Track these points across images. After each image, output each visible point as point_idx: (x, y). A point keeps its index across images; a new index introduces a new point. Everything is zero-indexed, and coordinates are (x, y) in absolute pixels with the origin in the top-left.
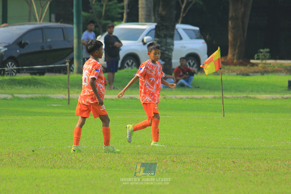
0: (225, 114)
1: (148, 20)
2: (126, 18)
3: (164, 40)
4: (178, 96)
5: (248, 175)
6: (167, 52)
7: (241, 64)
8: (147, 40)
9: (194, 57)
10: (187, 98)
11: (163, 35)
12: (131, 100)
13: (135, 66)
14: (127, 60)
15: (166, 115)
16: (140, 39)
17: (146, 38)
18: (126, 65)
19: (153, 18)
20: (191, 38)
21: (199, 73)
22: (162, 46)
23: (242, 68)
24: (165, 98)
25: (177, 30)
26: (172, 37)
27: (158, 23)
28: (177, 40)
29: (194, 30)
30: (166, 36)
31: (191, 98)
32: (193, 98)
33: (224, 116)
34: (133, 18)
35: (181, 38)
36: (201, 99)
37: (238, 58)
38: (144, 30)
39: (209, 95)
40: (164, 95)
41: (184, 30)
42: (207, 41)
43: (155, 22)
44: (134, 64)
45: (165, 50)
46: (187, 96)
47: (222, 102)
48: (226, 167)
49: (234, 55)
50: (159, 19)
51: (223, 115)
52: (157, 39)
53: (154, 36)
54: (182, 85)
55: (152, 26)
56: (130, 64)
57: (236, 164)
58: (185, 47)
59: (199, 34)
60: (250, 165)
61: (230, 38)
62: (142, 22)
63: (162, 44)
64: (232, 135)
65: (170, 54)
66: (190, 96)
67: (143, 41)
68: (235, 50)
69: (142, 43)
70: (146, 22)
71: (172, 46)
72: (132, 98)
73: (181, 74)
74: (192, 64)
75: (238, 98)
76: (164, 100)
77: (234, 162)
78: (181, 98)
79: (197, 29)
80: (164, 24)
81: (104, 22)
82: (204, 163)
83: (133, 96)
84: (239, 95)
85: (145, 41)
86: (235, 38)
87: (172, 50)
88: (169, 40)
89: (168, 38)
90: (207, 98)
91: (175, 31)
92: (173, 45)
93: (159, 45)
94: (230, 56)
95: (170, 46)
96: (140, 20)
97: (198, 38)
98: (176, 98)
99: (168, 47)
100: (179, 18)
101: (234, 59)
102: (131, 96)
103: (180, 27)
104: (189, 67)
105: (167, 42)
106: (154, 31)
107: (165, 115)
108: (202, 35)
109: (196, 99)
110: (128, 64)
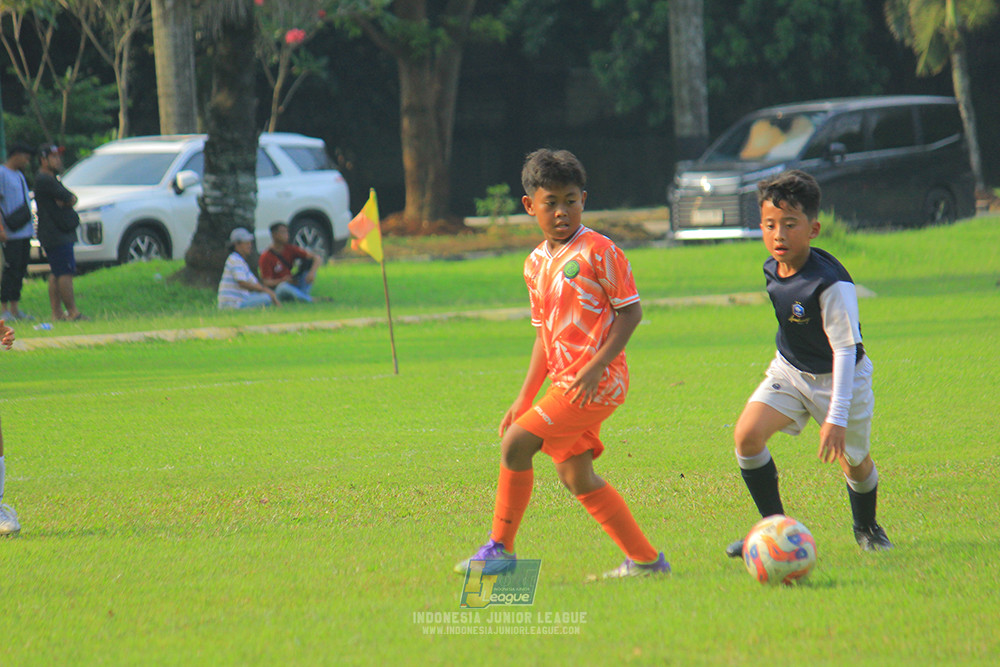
0: (401, 366)
1: (185, 127)
2: (125, 125)
3: (229, 179)
4: (276, 327)
5: (457, 524)
6: (240, 211)
7: (442, 231)
8: (184, 181)
9: (314, 219)
10: (300, 330)
11: (225, 166)
12: (148, 346)
13: (157, 253)
14: (135, 238)
15: (243, 380)
16: (167, 179)
17: (182, 177)
18: (132, 251)
19: (198, 122)
20: (304, 169)
21: (331, 261)
22: (225, 195)
23: (446, 241)
24: (240, 334)
25: (263, 150)
26: (251, 169)
27: (211, 135)
28: (266, 176)
29: (310, 150)
30: (233, 169)
31: (309, 331)
32: (314, 330)
33: (397, 372)
34: (145, 124)
35: (276, 172)
36: (337, 330)
37: (434, 216)
38: (173, 156)
39: (358, 320)
40: (236, 327)
41: (285, 149)
42: (347, 175)
43: (203, 132)
44: (155, 247)
45: (235, 207)
46: (299, 325)
47: (388, 336)
48: (398, 507)
49: (420, 208)
50: (212, 124)
51: (393, 369)
52: (212, 178)
53: (202, 171)
54: (287, 298)
55: (195, 143)
56: (143, 248)
57: (425, 498)
58: (288, 195)
59: (323, 158)
60: (461, 499)
61: (408, 161)
62: (168, 134)
63: (225, 190)
64: (417, 422)
65: (248, 215)
66: (306, 325)
67: (175, 184)
68: (423, 195)
69: (171, 192)
70: (180, 133)
71: (252, 194)
72: (150, 340)
73: (279, 267)
74: (309, 238)
75: (435, 321)
76: (240, 341)
77: (421, 493)
78: (285, 333)
79: (318, 143)
80: (228, 136)
81: (69, 140)
82: (341, 502)
83: (153, 334)
84: (437, 313)
85: (180, 184)
86: (421, 164)
87: (252, 204)
88: (243, 179)
89: (238, 172)
90: (353, 328)
91: (259, 152)
92: (256, 191)
93: (216, 193)
94: (410, 210)
95: (246, 193)
96: (162, 129)
97: (322, 168)
98: (270, 332)
99: (243, 197)
100: (269, 117)
101: (421, 220)
102: (148, 334)
103: (272, 142)
104: (301, 246)
105: (237, 184)
106: (201, 158)
107: (239, 379)
108: (331, 159)
109: (324, 330)
110: (137, 249)
